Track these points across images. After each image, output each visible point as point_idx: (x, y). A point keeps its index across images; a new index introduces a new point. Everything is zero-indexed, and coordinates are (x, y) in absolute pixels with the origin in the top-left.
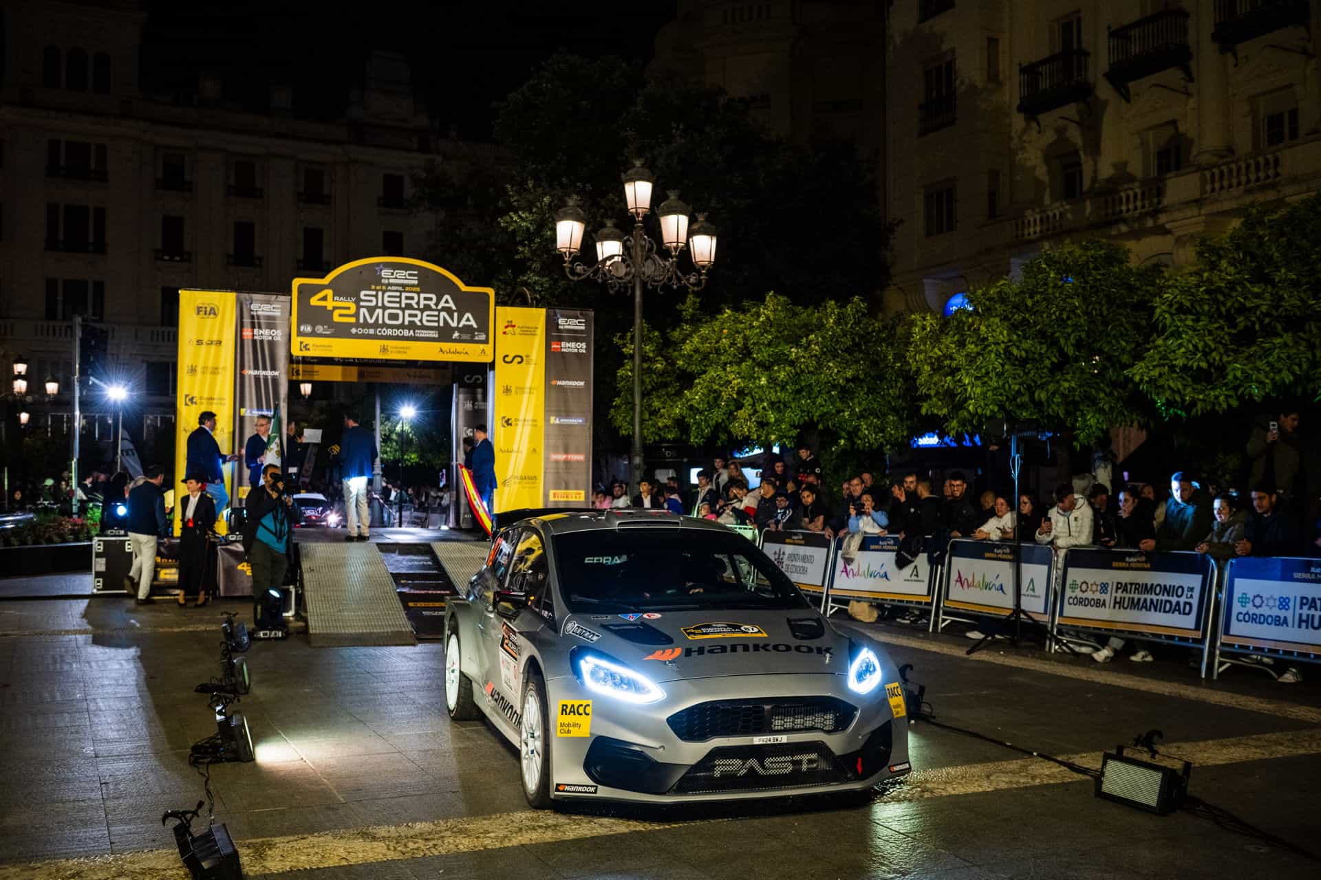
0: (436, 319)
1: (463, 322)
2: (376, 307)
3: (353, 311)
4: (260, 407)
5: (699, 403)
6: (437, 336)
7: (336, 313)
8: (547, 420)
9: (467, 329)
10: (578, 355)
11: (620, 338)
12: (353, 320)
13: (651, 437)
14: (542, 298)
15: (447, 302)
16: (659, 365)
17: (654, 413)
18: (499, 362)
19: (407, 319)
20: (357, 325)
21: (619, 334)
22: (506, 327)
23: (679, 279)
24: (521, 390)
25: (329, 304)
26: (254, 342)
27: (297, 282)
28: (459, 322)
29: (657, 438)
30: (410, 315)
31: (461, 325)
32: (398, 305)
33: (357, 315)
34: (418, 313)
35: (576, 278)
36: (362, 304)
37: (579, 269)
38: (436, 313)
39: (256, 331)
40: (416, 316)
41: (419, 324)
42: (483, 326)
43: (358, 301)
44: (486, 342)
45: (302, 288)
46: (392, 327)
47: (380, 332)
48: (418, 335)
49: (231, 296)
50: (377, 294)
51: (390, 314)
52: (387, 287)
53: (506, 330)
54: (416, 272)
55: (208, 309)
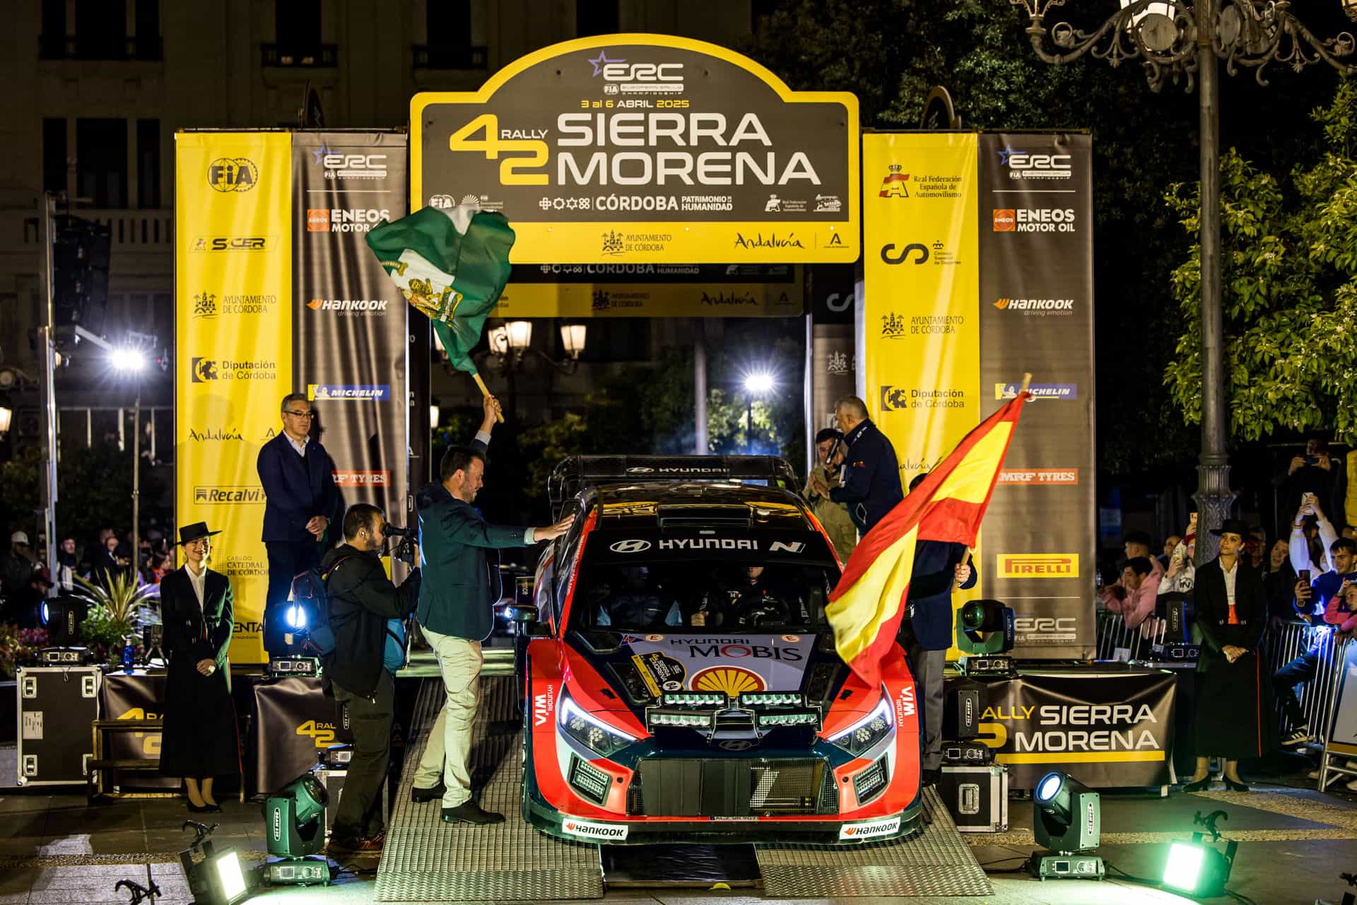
0: (727, 168)
1: (789, 174)
2: (594, 147)
3: (542, 160)
4: (348, 383)
5: (1346, 343)
6: (729, 207)
7: (507, 165)
8: (986, 391)
9: (799, 189)
10: (1056, 238)
11: (1182, 194)
12: (543, 180)
13: (1254, 425)
14: (1012, 107)
15: (751, 128)
16: (1267, 255)
17: (1262, 368)
18: (873, 263)
19: (663, 173)
20: (552, 190)
21: (1176, 186)
22: (887, 180)
23: (1308, 50)
24: (921, 324)
25: (491, 147)
26: (333, 236)
27: (420, 102)
28: (778, 175)
29: (1269, 428)
30: (669, 164)
31: (783, 181)
32: (640, 142)
33: (551, 168)
34: (687, 157)
35: (1057, 59)
36: (562, 142)
37: (1064, 37)
38: (727, 156)
39: (336, 213)
40: (681, 164)
41: (689, 181)
42: (835, 182)
43: (552, 138)
44: (842, 216)
45: (430, 114)
46: (630, 191)
47: (603, 203)
48: (687, 207)
49: (282, 140)
50: (594, 119)
51: (623, 163)
52: (616, 103)
53: (886, 187)
54: (681, 66)
55: (235, 171)
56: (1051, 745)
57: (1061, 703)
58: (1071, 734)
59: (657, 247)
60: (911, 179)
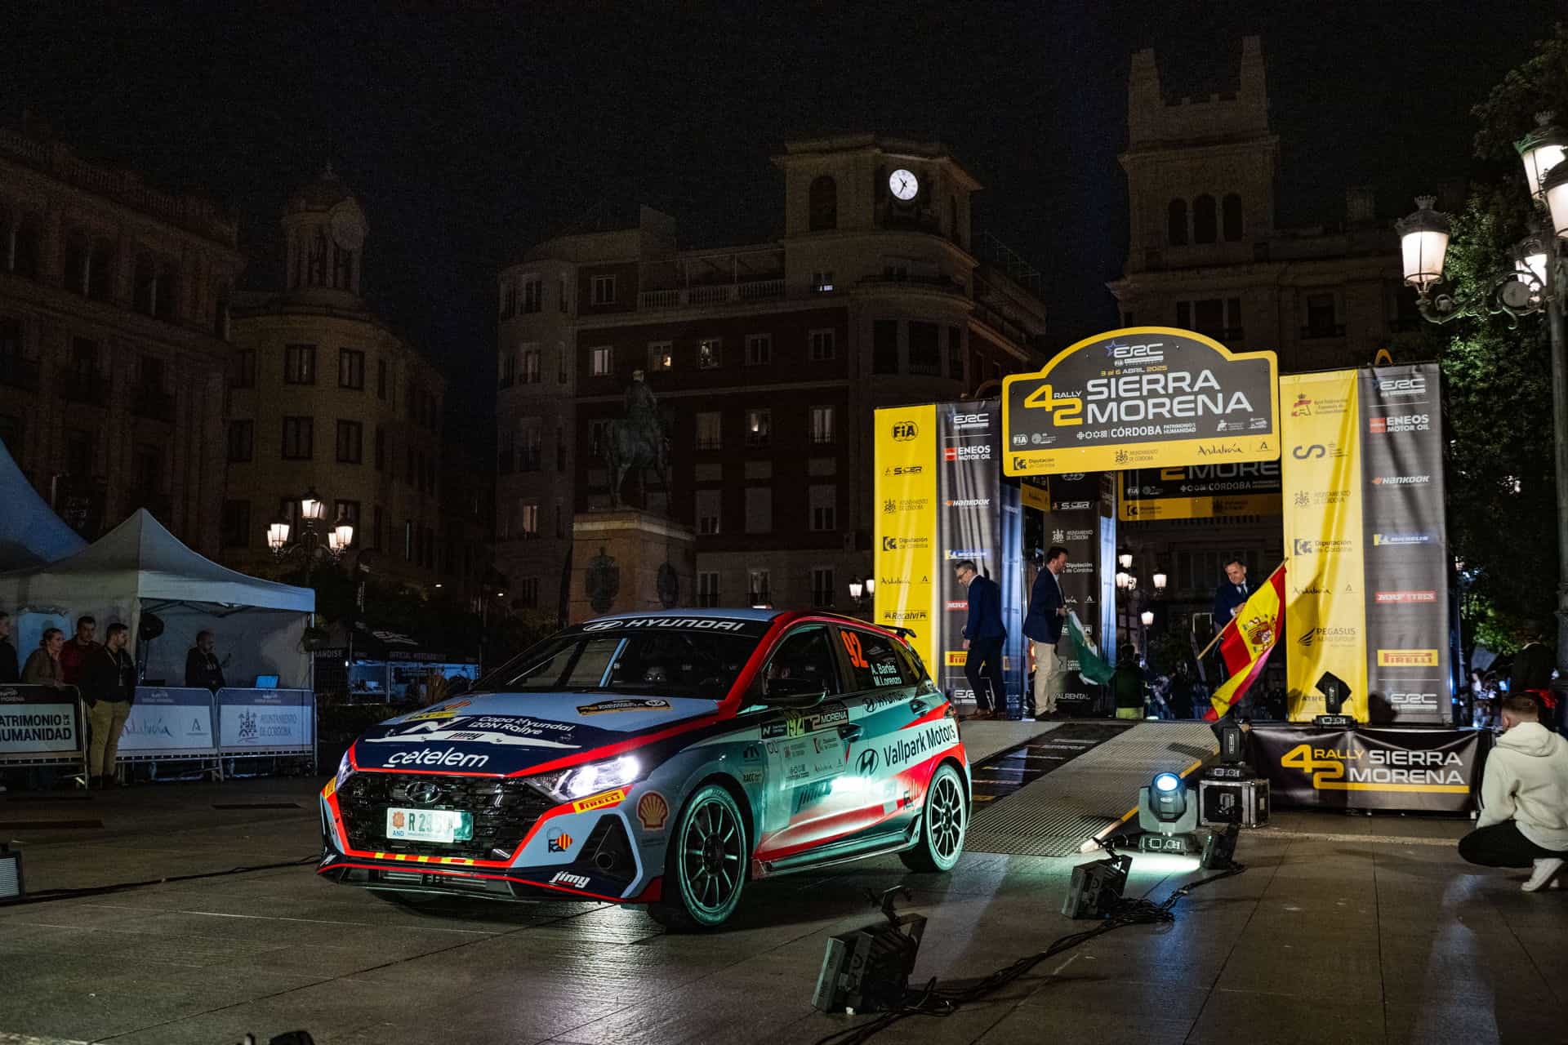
1: (1232, 406)
2: (1109, 399)
3: (1078, 409)
6: (1194, 430)
7: (1057, 414)
8: (1367, 541)
9: (1240, 415)
10: (1415, 435)
12: (1079, 421)
15: (1206, 379)
18: (1288, 460)
19: (1151, 411)
20: (1084, 427)
22: (1296, 405)
25: (1048, 404)
27: (1008, 381)
28: (1225, 407)
30: (1155, 406)
31: (1228, 411)
32: (1137, 394)
33: (1083, 414)
34: (1167, 401)
35: (1439, 319)
36: (1090, 398)
37: (1442, 304)
38: (1192, 398)
39: (961, 449)
40: (1163, 405)
41: (1168, 416)
42: (1263, 409)
43: (1086, 393)
44: (1268, 430)
45: (1014, 387)
46: (1131, 424)
47: (1115, 433)
48: (1167, 432)
49: (931, 409)
50: (1109, 382)
51: (1127, 407)
52: (1122, 371)
53: (1295, 410)
54: (1161, 345)
55: (906, 429)
56: (1378, 778)
57: (1385, 749)
58: (1394, 771)
59: (1149, 458)
60: (1312, 403)
